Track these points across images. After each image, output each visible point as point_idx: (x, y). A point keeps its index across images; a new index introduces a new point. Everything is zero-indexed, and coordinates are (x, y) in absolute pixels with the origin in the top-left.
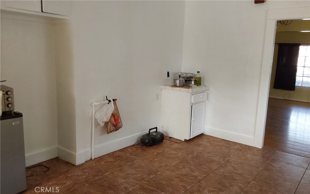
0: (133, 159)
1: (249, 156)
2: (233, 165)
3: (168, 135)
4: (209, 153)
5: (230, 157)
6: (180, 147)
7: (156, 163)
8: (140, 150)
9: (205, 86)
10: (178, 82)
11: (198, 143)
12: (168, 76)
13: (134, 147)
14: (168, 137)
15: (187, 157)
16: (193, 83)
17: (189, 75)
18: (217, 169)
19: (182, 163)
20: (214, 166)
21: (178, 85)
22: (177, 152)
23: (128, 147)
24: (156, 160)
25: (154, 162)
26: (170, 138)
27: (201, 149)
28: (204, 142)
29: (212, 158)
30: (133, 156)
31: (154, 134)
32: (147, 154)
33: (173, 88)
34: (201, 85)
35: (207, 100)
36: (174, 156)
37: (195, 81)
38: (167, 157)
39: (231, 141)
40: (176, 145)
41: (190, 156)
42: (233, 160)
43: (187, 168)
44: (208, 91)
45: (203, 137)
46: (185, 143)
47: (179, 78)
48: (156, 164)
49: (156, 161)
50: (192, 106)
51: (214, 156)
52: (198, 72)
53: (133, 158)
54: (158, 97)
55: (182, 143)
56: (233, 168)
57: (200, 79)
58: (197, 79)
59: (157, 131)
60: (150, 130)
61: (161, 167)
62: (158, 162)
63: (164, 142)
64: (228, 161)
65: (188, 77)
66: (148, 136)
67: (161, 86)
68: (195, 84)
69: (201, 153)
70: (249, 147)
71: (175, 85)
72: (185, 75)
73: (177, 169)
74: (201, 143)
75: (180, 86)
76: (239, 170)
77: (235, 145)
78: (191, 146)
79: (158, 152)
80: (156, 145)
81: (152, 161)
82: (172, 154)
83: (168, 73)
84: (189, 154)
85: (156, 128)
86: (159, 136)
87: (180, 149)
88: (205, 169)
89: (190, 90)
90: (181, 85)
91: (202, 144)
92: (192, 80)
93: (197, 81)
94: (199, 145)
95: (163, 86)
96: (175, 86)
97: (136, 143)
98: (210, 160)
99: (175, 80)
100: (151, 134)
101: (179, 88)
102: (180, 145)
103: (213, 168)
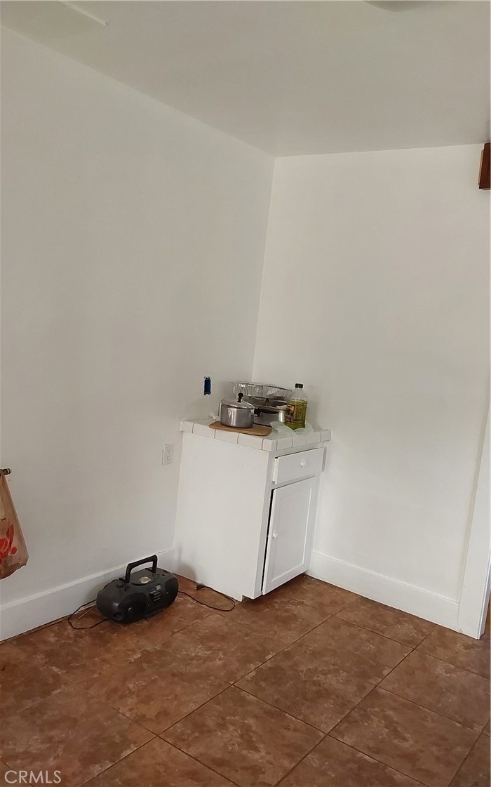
0: (51, 681)
1: (440, 670)
2: (390, 713)
3: (195, 579)
4: (315, 655)
5: (380, 675)
6: (225, 629)
7: (130, 701)
8: (87, 638)
9: (317, 428)
10: (233, 412)
11: (286, 611)
12: (207, 389)
13: (69, 627)
14: (195, 583)
15: (242, 673)
16: (281, 416)
17: (269, 393)
18: (334, 733)
19: (219, 704)
20: (326, 719)
21: (233, 423)
22: (210, 648)
23: (49, 626)
24: (131, 686)
25: (122, 697)
26: (201, 587)
27: (289, 637)
28: (302, 607)
29: (322, 678)
30: (55, 669)
31: (145, 580)
32: (108, 656)
33: (218, 431)
34: (304, 426)
35: (323, 470)
36: (196, 670)
37: (287, 412)
38: (173, 675)
39: (385, 607)
40: (214, 621)
41: (251, 671)
42: (390, 687)
43: (231, 728)
44: (326, 445)
45: (305, 587)
46: (244, 610)
47: (239, 401)
48: (126, 709)
49: (131, 693)
50: (273, 491)
51: (329, 672)
52: (297, 386)
53: (55, 676)
54: (169, 455)
55: (235, 611)
56: (386, 727)
57: (303, 407)
58: (292, 409)
59: (154, 568)
60: (131, 566)
61: (140, 720)
62: (137, 696)
63: (178, 604)
64: (374, 693)
65: (267, 399)
66: (123, 589)
67: (182, 423)
68: (286, 423)
69: (287, 655)
70: (442, 631)
71: (224, 421)
72: (256, 393)
73: (197, 734)
74: (296, 609)
75: (239, 428)
76: (408, 735)
77: (399, 622)
78: (262, 623)
79: (149, 648)
80: (146, 618)
81: (115, 690)
82: (192, 659)
83: (208, 382)
84: (249, 661)
85: (154, 559)
86: (158, 588)
87: (223, 638)
88: (295, 730)
89: (268, 443)
90: (243, 426)
91: (295, 617)
92: (278, 407)
93: (292, 414)
94: (286, 621)
95: (187, 423)
96: (223, 425)
97: (82, 609)
98: (314, 688)
99: (225, 407)
100: (132, 580)
101: (234, 434)
102: (227, 620)
103: (323, 726)
